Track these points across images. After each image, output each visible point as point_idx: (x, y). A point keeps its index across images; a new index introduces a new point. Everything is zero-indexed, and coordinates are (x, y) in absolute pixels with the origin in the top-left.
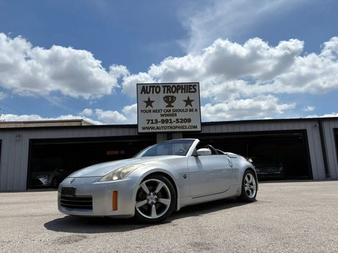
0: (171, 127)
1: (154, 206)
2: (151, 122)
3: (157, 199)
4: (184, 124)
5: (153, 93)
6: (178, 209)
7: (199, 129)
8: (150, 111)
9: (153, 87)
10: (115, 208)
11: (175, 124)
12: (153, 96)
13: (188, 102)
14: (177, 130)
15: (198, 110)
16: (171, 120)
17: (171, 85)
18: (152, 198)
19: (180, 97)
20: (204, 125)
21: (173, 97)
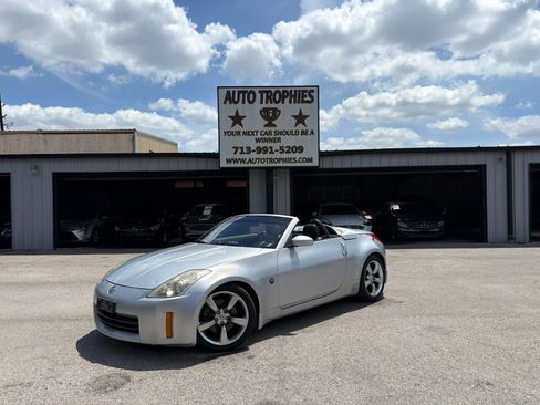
0: (271, 160)
1: (224, 328)
2: (239, 151)
3: (229, 319)
4: (291, 155)
5: (243, 102)
6: (261, 326)
7: (315, 163)
8: (238, 133)
9: (244, 92)
10: (170, 335)
11: (278, 155)
12: (243, 108)
13: (300, 118)
14: (281, 164)
15: (315, 133)
16: (271, 148)
17: (273, 90)
18: (222, 317)
19: (288, 110)
20: (323, 155)
21: (275, 110)
